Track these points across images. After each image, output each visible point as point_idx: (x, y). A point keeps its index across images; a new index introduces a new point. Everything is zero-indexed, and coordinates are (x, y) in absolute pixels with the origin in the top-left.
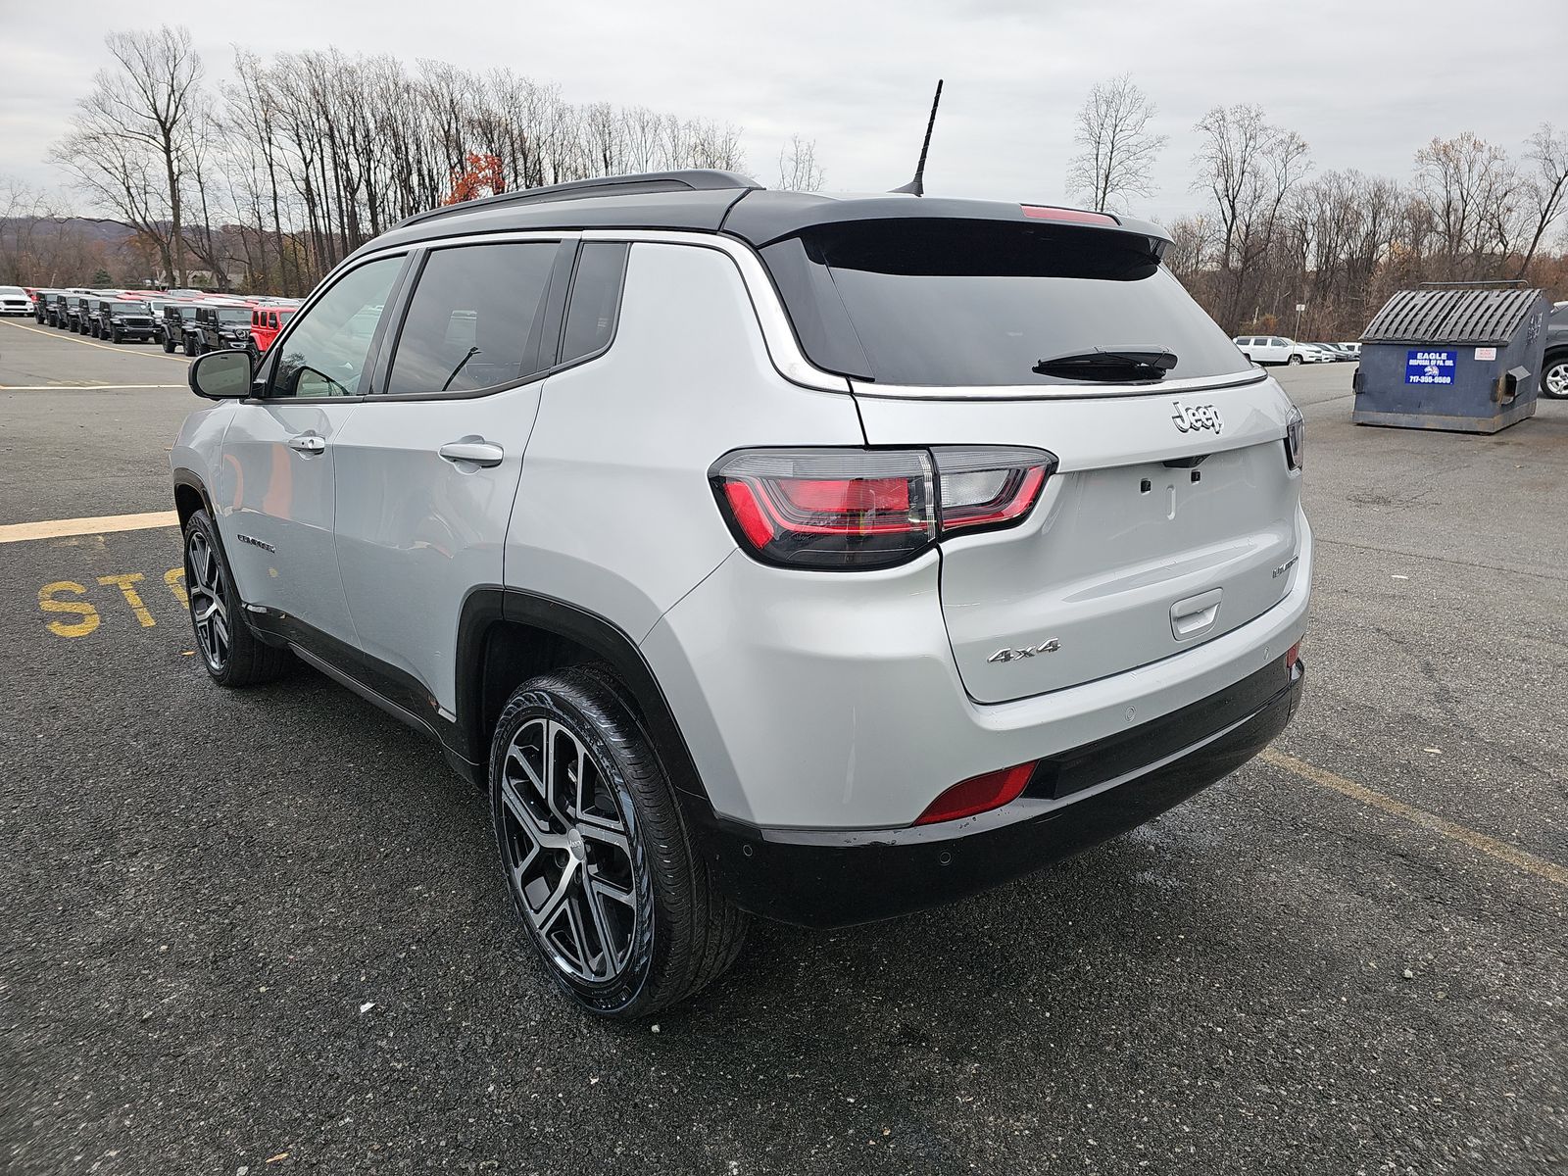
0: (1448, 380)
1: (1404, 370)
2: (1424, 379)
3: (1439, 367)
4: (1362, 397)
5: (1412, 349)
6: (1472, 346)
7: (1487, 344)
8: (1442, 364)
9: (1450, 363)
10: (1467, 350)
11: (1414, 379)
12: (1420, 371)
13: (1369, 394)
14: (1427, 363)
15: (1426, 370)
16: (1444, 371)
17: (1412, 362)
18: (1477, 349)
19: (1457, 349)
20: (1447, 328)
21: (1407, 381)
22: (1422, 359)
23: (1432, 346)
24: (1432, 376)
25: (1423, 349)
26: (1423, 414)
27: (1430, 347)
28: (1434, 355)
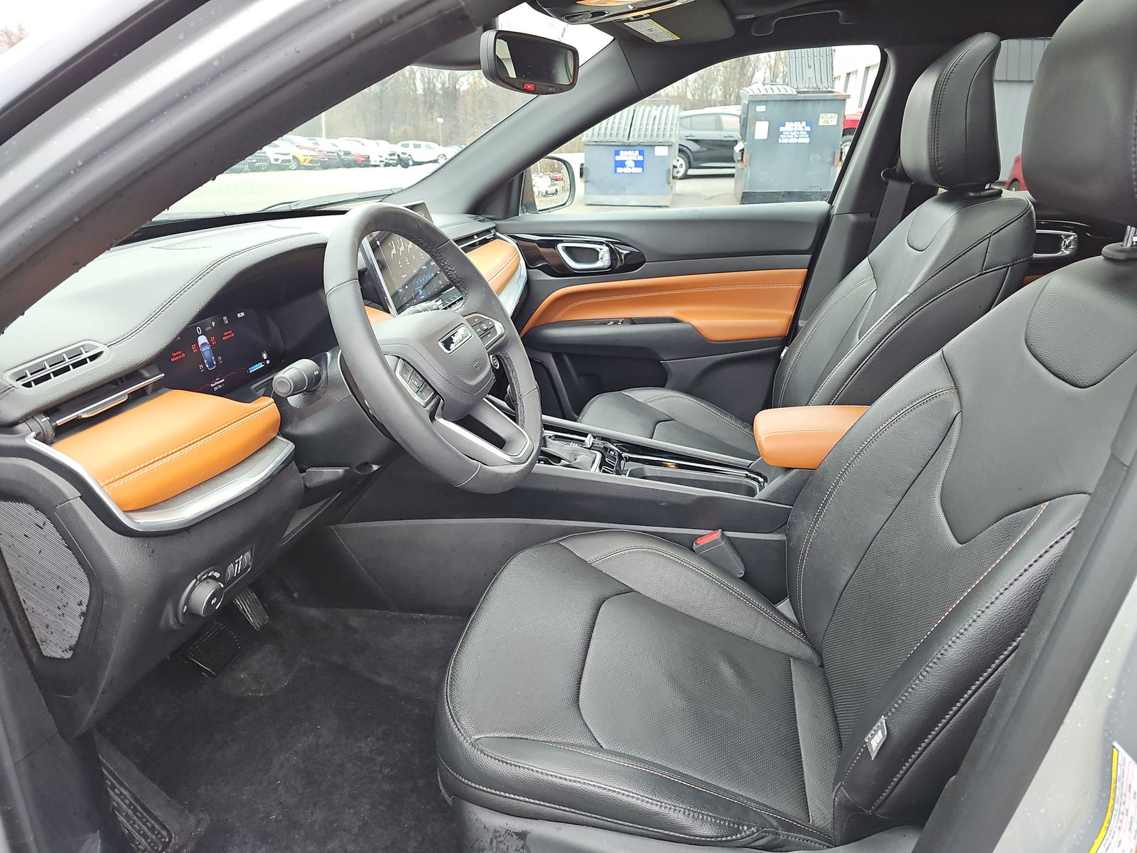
0: (640, 170)
1: (613, 164)
2: (626, 170)
3: (634, 161)
4: (588, 184)
5: (617, 148)
6: (653, 146)
7: (661, 144)
8: (636, 159)
9: (640, 158)
10: (649, 148)
11: (619, 170)
12: (622, 164)
13: (593, 182)
14: (626, 158)
15: (626, 163)
16: (638, 164)
17: (618, 158)
18: (656, 148)
19: (644, 148)
20: (635, 133)
21: (616, 172)
22: (624, 155)
23: (629, 145)
24: (630, 168)
25: (624, 148)
26: (627, 194)
27: (628, 146)
28: (630, 153)
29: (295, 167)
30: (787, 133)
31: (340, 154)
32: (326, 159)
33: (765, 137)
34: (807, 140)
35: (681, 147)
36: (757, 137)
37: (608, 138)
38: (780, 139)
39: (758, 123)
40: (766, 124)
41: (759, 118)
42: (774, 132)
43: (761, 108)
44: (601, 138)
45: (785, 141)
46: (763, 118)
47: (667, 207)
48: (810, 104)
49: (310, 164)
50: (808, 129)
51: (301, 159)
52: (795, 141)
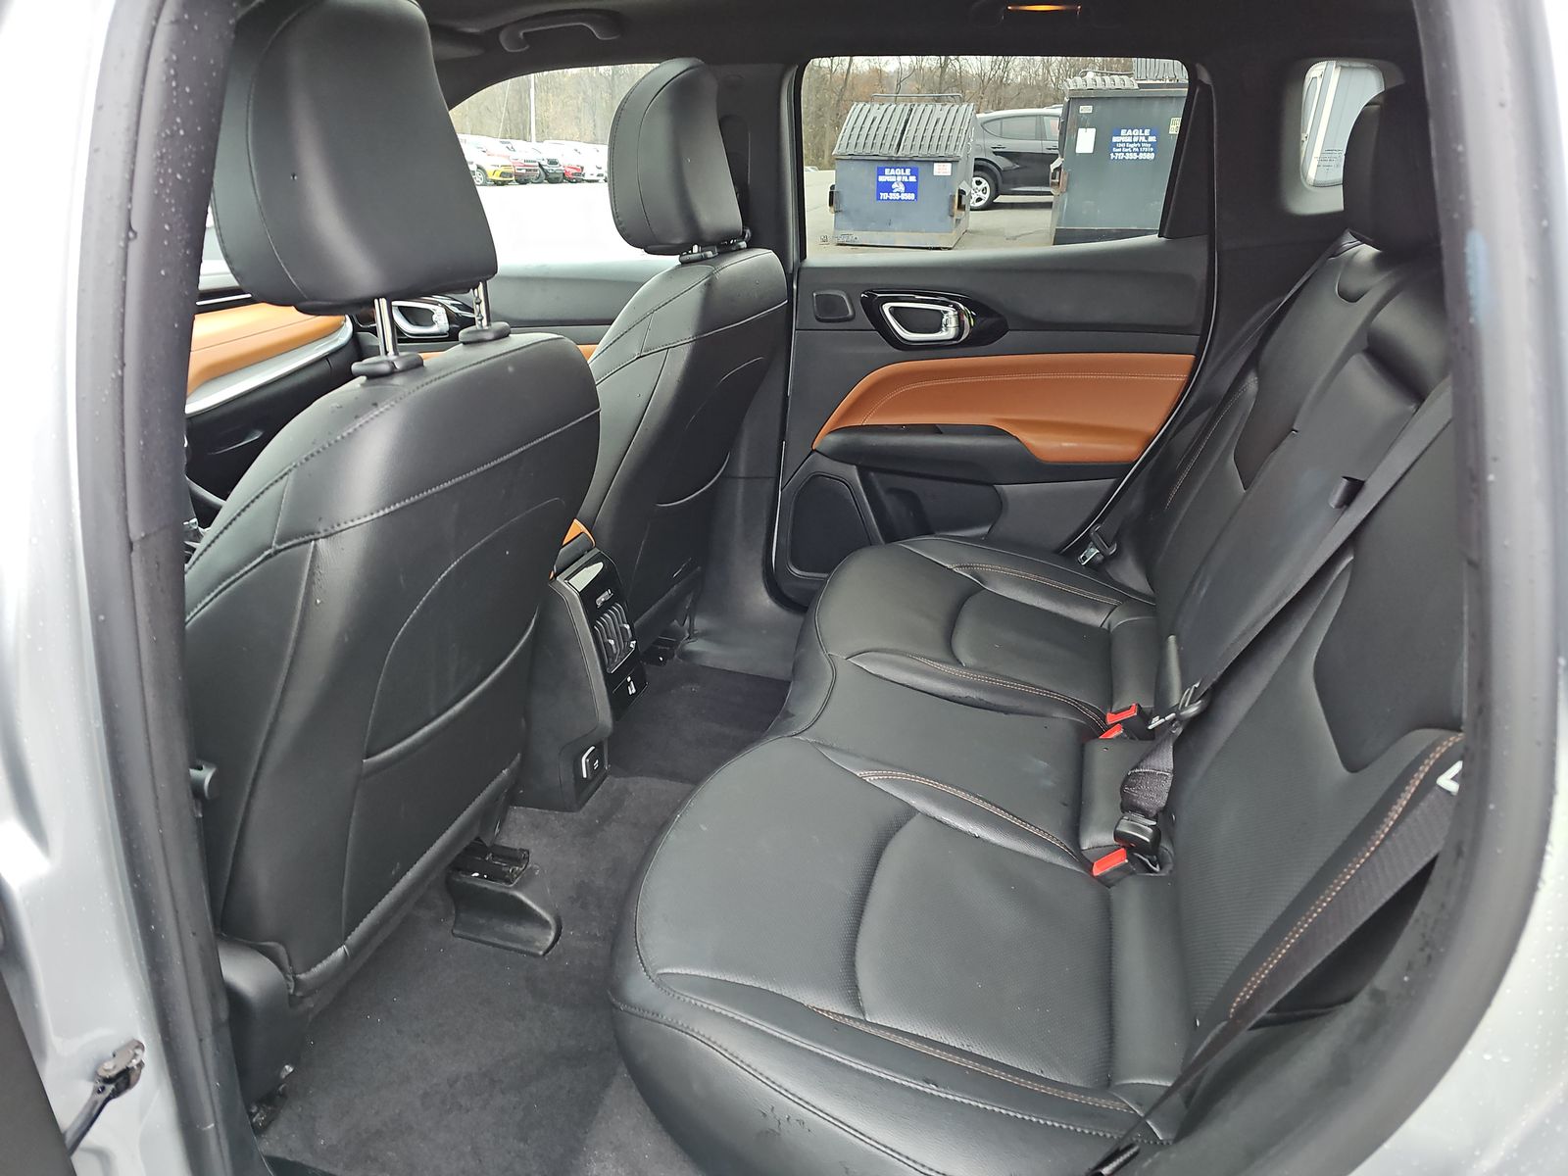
0: (912, 196)
1: (874, 187)
2: (892, 196)
3: (904, 183)
4: (840, 214)
5: (881, 165)
6: (930, 162)
7: (943, 159)
8: (906, 180)
9: (913, 179)
10: (926, 165)
11: (884, 196)
12: (887, 187)
13: (846, 213)
14: (893, 179)
15: (894, 186)
16: (910, 187)
17: (882, 179)
18: (936, 165)
19: (918, 165)
20: (907, 143)
21: (878, 199)
22: (890, 175)
23: (897, 161)
24: (899, 192)
25: (889, 165)
26: (894, 231)
27: (895, 162)
28: (899, 171)
29: (481, 182)
30: (1123, 145)
31: (543, 163)
32: (524, 171)
33: (1090, 150)
34: (1152, 156)
35: (979, 162)
36: (1079, 150)
37: (868, 150)
38: (1112, 155)
39: (1081, 131)
40: (1093, 131)
41: (1083, 123)
42: (1103, 144)
43: (1086, 109)
44: (860, 150)
45: (1121, 156)
46: (1088, 124)
47: (950, 249)
48: (1157, 103)
49: (501, 179)
50: (1152, 139)
51: (489, 170)
52: (1135, 156)
